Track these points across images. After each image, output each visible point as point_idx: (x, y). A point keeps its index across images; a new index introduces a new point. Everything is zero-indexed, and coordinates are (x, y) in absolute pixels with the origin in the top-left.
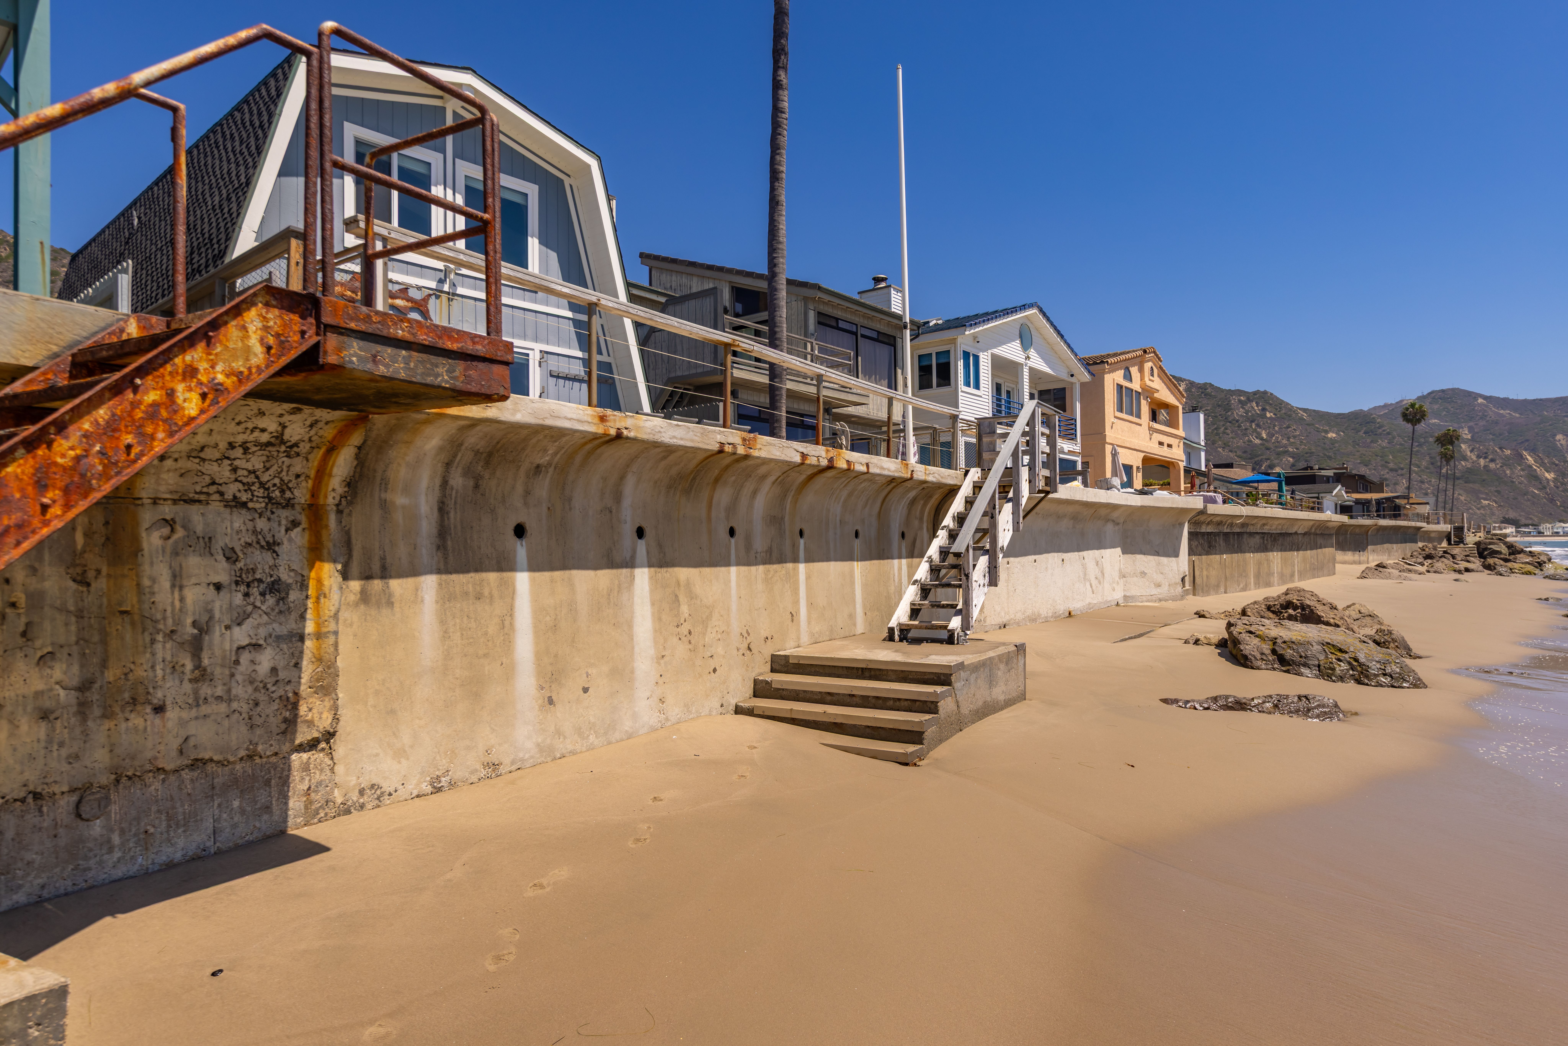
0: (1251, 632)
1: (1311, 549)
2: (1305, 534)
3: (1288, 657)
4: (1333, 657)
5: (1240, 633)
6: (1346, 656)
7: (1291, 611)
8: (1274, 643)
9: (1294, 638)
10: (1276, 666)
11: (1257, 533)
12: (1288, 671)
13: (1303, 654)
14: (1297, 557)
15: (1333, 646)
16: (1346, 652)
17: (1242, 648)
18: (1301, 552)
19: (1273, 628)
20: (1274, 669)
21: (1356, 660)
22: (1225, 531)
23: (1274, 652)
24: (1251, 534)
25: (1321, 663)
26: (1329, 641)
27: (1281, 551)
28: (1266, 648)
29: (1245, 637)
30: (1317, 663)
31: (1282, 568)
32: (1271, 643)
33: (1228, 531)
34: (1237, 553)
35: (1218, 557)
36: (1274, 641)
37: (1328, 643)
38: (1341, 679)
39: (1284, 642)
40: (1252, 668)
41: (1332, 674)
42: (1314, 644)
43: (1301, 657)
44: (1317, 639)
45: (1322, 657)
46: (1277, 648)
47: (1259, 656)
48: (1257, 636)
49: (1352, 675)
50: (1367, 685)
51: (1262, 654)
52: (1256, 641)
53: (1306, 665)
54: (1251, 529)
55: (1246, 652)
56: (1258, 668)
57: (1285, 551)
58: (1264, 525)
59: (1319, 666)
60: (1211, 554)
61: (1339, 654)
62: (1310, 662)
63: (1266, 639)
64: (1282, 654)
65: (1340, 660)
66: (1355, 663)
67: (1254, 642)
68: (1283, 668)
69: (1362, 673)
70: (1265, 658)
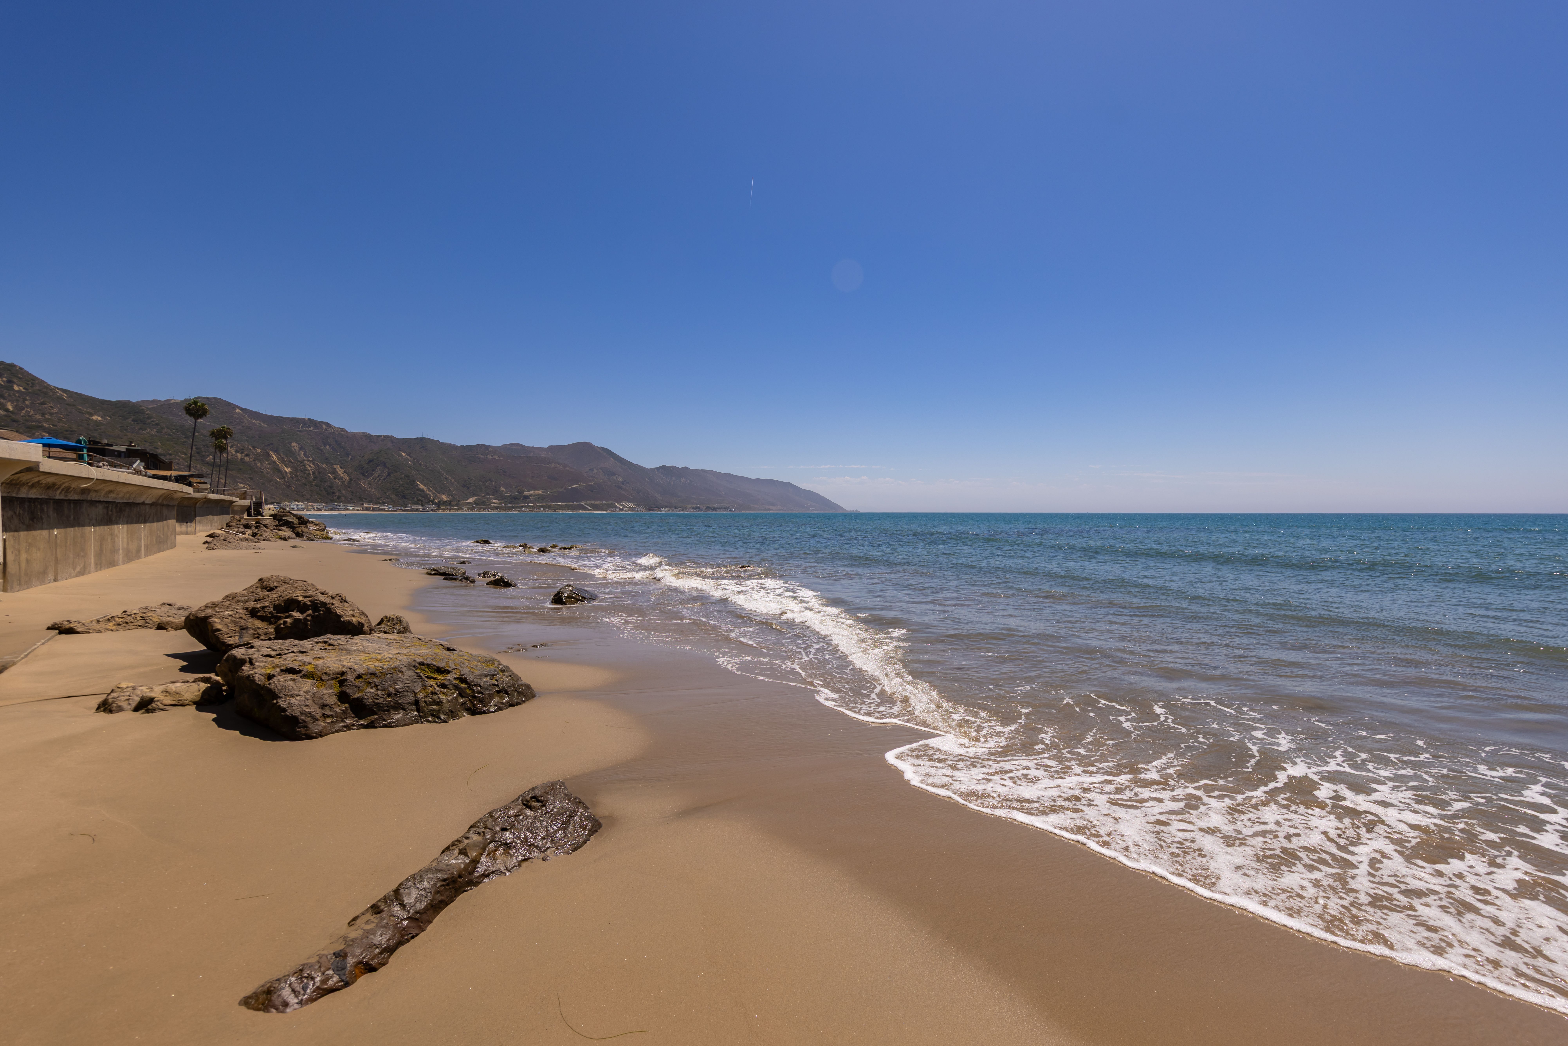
0: (291, 671)
1: (158, 521)
2: (152, 505)
3: (369, 701)
4: (433, 682)
5: (270, 677)
6: (449, 677)
7: (296, 614)
8: (342, 683)
9: (372, 665)
10: (349, 721)
11: (100, 502)
12: (371, 725)
13: (392, 690)
14: (144, 530)
15: (428, 665)
16: (448, 672)
17: (283, 704)
18: (148, 524)
19: (322, 654)
20: (348, 728)
21: (463, 680)
22: (57, 497)
23: (343, 697)
24: (93, 503)
25: (420, 696)
26: (421, 660)
27: (127, 523)
28: (329, 693)
29: (281, 681)
30: (412, 698)
31: (128, 544)
32: (334, 683)
33: (62, 497)
34: (73, 526)
35: (45, 533)
36: (341, 678)
37: (421, 664)
38: (453, 715)
39: (359, 677)
40: (309, 737)
41: (439, 711)
42: (404, 669)
43: (389, 695)
44: (405, 660)
45: (418, 688)
46: (348, 690)
47: (318, 713)
48: (306, 676)
49: (463, 704)
50: (484, 713)
51: (323, 706)
52: (308, 685)
53: (398, 707)
54: (93, 496)
55: (295, 711)
56: (321, 735)
57: (132, 523)
58: (110, 492)
59: (417, 702)
60: (35, 529)
61: (441, 677)
62: (404, 700)
63: (325, 677)
64: (357, 699)
65: (443, 686)
66: (463, 685)
67: (305, 689)
68: (363, 722)
69: (475, 697)
70: (328, 712)
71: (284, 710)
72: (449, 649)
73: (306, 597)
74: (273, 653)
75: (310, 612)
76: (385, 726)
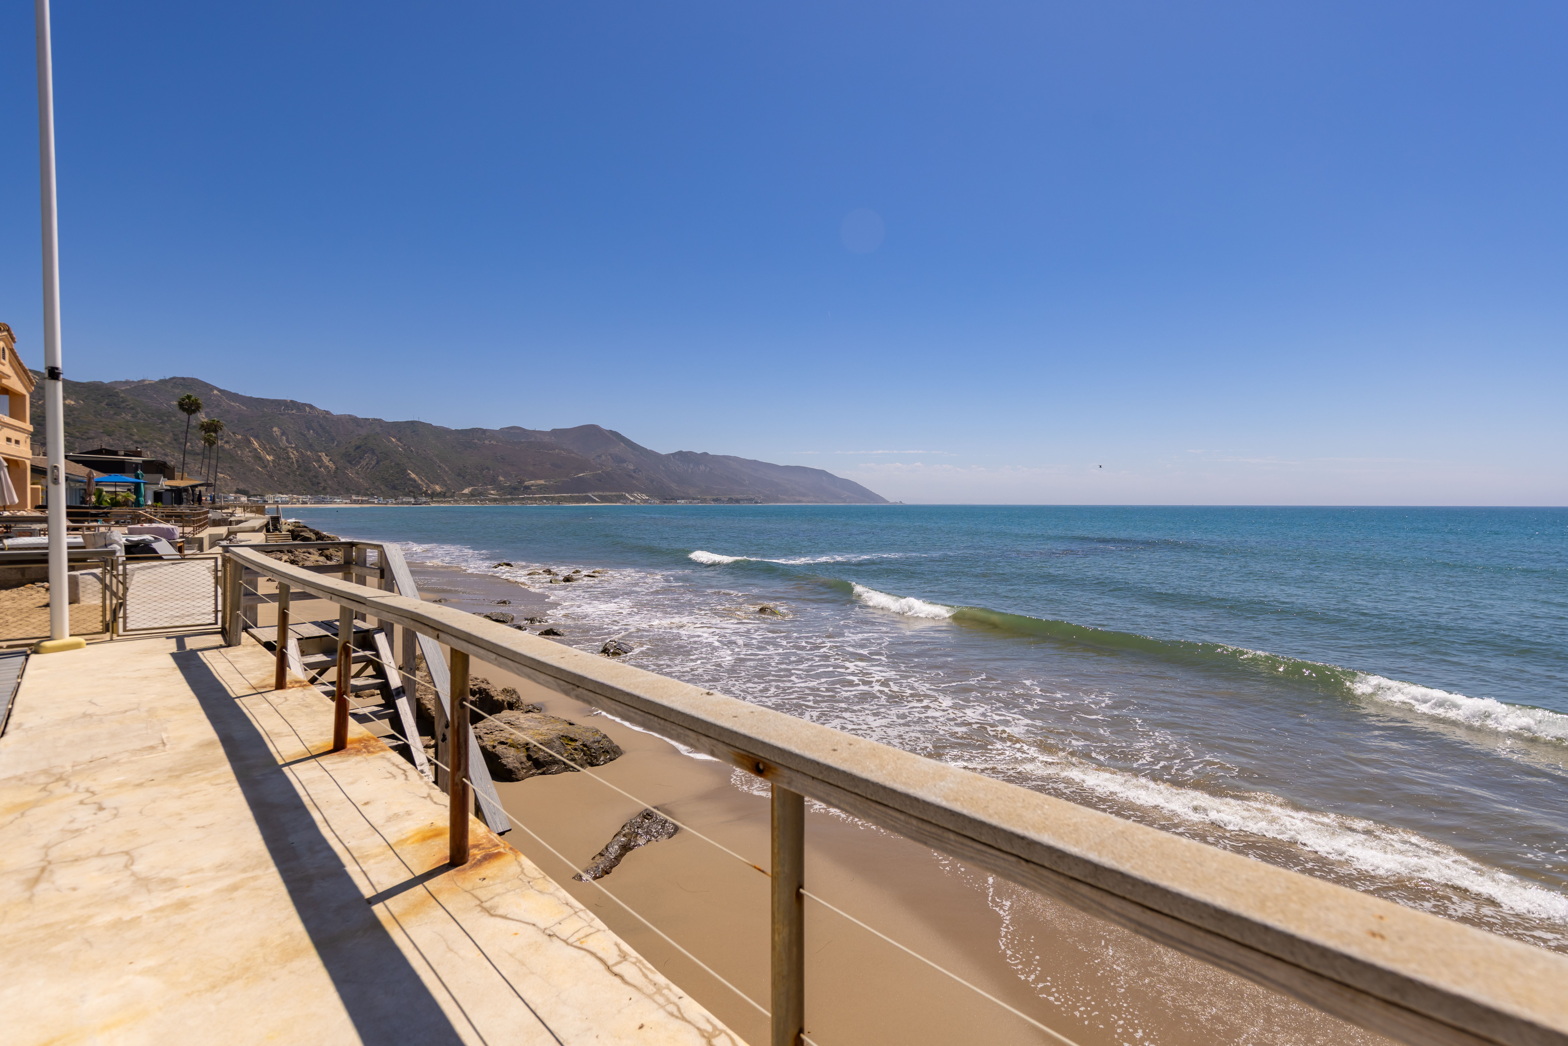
0: (502, 743)
3: (542, 759)
4: (569, 747)
5: (494, 747)
6: (577, 743)
8: (528, 749)
9: (540, 739)
10: (533, 771)
12: (543, 773)
13: (550, 753)
15: (566, 737)
16: (576, 741)
17: (504, 762)
20: (533, 775)
21: (585, 745)
23: (529, 757)
26: (562, 734)
28: (522, 755)
29: (500, 749)
32: (524, 749)
36: (526, 746)
37: (563, 736)
38: (582, 766)
39: (535, 746)
40: (518, 780)
41: (575, 765)
42: (555, 740)
43: (550, 756)
44: (554, 734)
45: (563, 751)
46: (532, 754)
47: (519, 766)
48: (510, 745)
49: (586, 760)
50: (598, 765)
51: (521, 763)
52: (512, 752)
53: (555, 763)
55: (510, 766)
56: (522, 779)
61: (573, 744)
62: (557, 759)
63: (519, 746)
64: (536, 758)
65: (575, 749)
66: (585, 748)
67: (512, 754)
68: (539, 771)
69: (592, 756)
70: (524, 766)
71: (506, 766)
72: (571, 724)
73: (474, 685)
74: (488, 732)
75: (478, 695)
76: (550, 774)
